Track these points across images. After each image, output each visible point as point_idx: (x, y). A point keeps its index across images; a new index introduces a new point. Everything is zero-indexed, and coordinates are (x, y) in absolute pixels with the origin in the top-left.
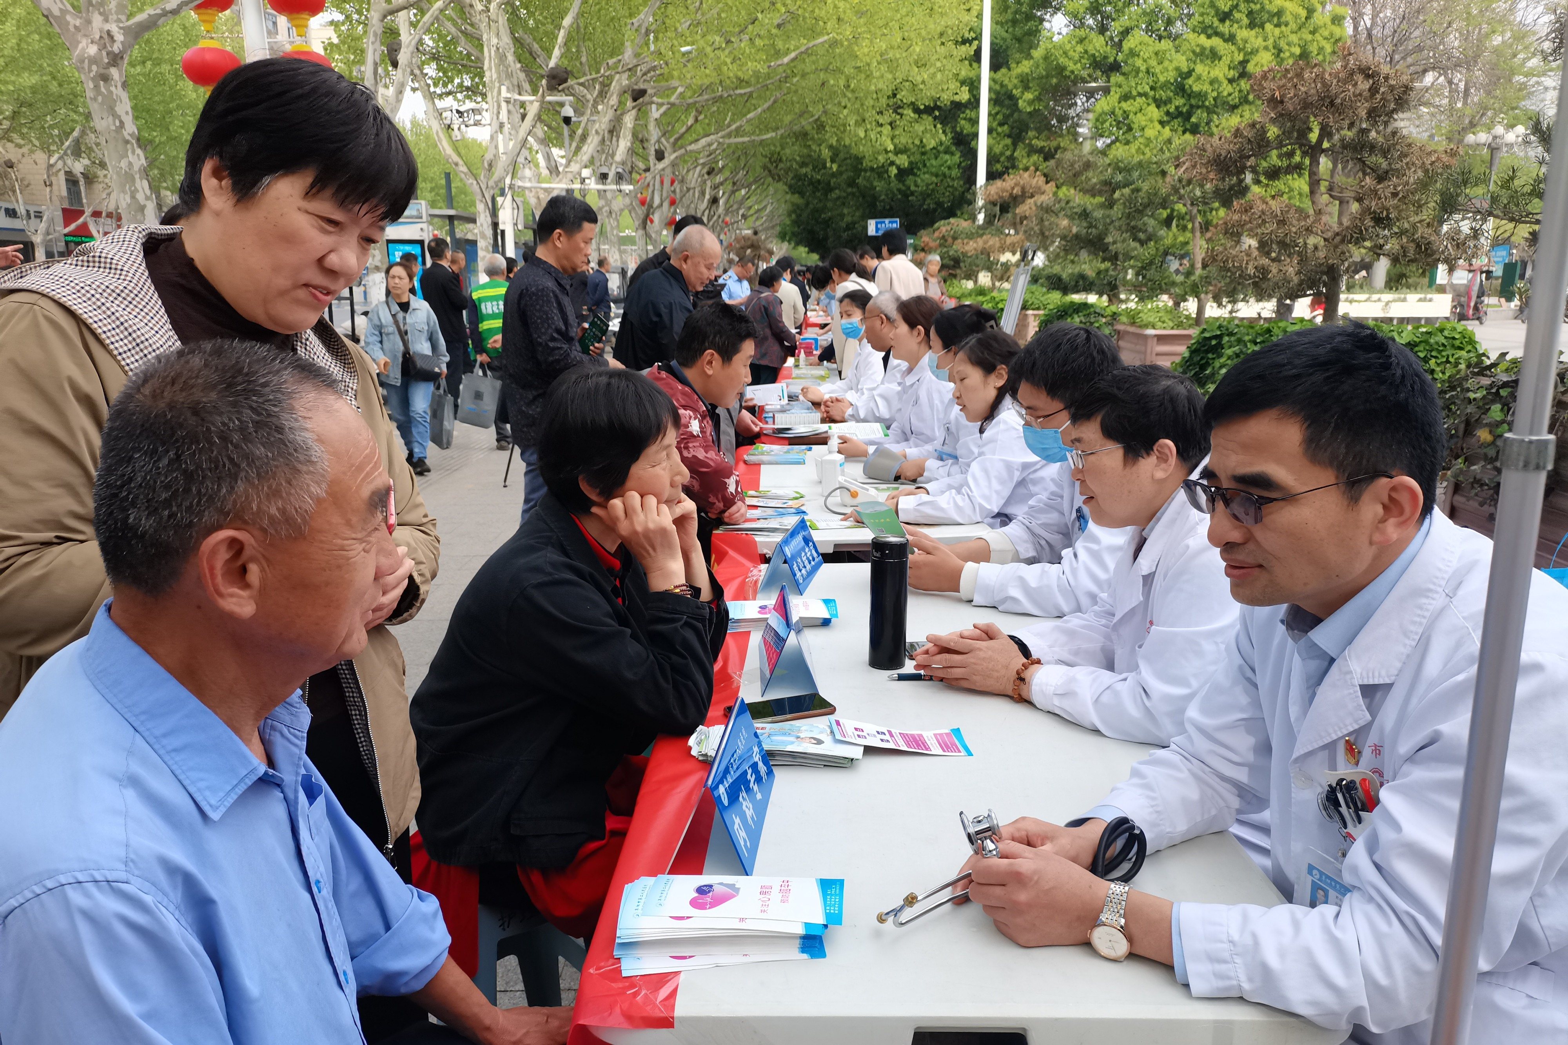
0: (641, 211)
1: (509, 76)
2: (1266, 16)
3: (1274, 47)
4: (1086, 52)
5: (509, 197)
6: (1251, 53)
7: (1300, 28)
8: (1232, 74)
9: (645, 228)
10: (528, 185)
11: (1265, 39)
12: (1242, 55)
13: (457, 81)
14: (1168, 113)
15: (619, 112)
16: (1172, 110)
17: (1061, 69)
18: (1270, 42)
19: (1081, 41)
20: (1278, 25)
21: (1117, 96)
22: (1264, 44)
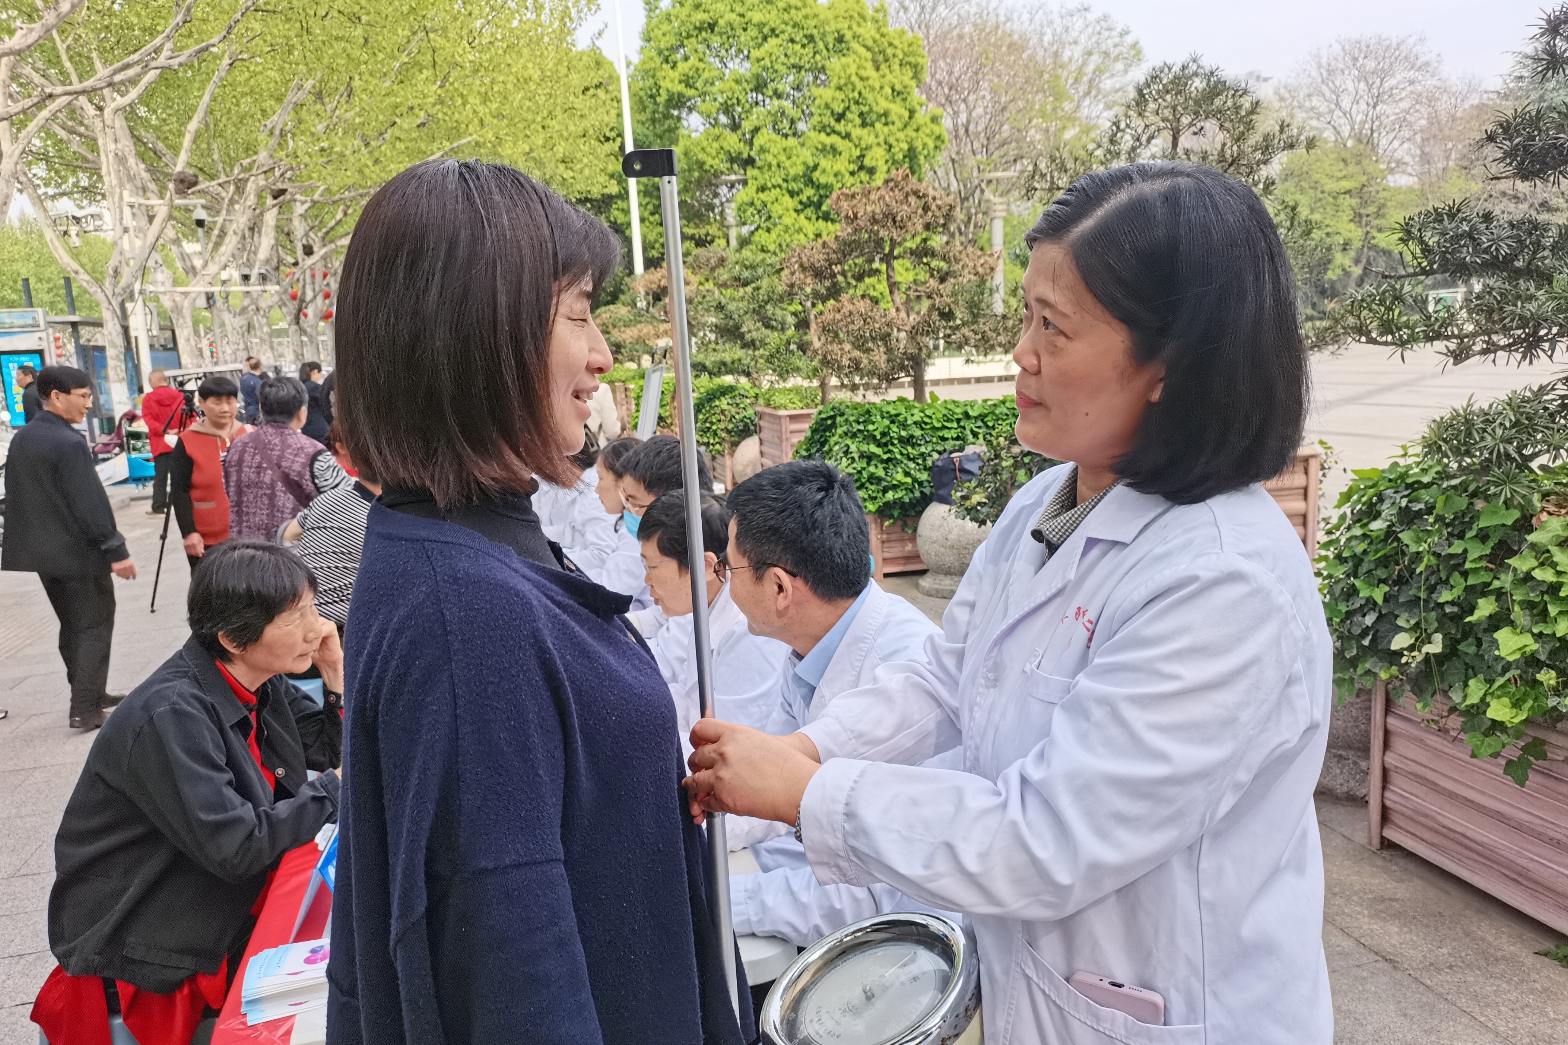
0: (293, 306)
1: (131, 179)
2: (874, 117)
3: (886, 143)
4: (722, 148)
5: (140, 303)
6: (866, 149)
7: (905, 126)
8: (852, 167)
9: (298, 323)
10: (162, 289)
11: (877, 136)
12: (858, 150)
13: (71, 180)
14: (801, 202)
15: (258, 211)
16: (804, 200)
17: (701, 164)
18: (881, 139)
19: (717, 138)
20: (886, 124)
21: (755, 188)
22: (876, 141)
